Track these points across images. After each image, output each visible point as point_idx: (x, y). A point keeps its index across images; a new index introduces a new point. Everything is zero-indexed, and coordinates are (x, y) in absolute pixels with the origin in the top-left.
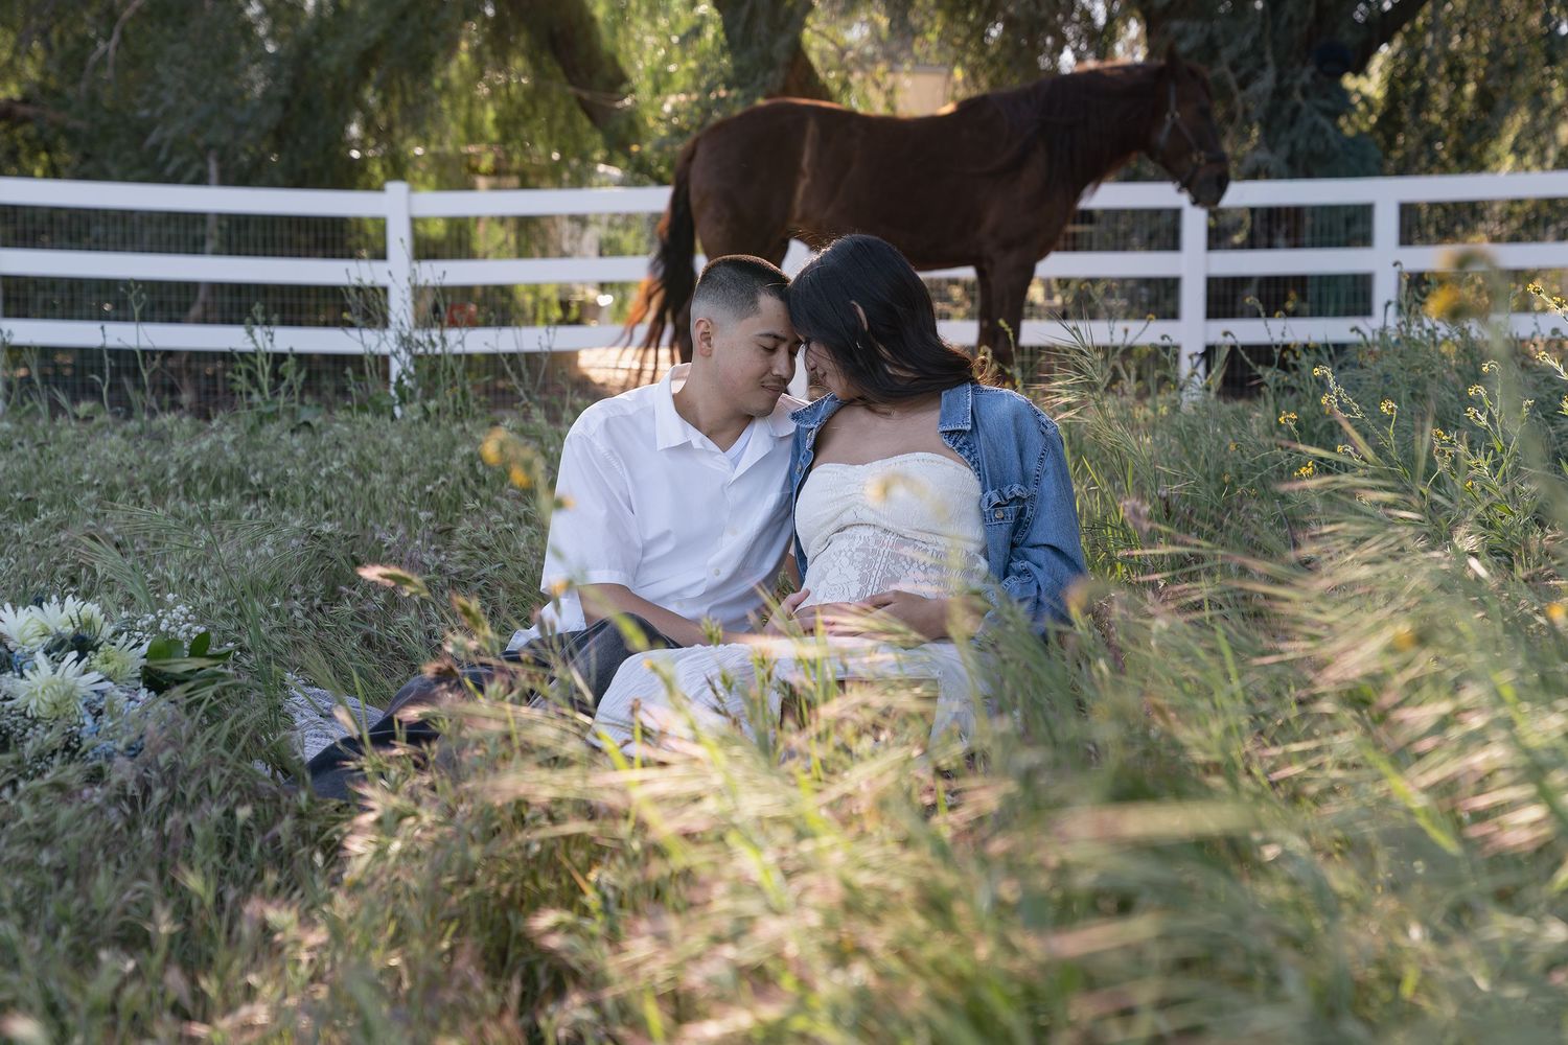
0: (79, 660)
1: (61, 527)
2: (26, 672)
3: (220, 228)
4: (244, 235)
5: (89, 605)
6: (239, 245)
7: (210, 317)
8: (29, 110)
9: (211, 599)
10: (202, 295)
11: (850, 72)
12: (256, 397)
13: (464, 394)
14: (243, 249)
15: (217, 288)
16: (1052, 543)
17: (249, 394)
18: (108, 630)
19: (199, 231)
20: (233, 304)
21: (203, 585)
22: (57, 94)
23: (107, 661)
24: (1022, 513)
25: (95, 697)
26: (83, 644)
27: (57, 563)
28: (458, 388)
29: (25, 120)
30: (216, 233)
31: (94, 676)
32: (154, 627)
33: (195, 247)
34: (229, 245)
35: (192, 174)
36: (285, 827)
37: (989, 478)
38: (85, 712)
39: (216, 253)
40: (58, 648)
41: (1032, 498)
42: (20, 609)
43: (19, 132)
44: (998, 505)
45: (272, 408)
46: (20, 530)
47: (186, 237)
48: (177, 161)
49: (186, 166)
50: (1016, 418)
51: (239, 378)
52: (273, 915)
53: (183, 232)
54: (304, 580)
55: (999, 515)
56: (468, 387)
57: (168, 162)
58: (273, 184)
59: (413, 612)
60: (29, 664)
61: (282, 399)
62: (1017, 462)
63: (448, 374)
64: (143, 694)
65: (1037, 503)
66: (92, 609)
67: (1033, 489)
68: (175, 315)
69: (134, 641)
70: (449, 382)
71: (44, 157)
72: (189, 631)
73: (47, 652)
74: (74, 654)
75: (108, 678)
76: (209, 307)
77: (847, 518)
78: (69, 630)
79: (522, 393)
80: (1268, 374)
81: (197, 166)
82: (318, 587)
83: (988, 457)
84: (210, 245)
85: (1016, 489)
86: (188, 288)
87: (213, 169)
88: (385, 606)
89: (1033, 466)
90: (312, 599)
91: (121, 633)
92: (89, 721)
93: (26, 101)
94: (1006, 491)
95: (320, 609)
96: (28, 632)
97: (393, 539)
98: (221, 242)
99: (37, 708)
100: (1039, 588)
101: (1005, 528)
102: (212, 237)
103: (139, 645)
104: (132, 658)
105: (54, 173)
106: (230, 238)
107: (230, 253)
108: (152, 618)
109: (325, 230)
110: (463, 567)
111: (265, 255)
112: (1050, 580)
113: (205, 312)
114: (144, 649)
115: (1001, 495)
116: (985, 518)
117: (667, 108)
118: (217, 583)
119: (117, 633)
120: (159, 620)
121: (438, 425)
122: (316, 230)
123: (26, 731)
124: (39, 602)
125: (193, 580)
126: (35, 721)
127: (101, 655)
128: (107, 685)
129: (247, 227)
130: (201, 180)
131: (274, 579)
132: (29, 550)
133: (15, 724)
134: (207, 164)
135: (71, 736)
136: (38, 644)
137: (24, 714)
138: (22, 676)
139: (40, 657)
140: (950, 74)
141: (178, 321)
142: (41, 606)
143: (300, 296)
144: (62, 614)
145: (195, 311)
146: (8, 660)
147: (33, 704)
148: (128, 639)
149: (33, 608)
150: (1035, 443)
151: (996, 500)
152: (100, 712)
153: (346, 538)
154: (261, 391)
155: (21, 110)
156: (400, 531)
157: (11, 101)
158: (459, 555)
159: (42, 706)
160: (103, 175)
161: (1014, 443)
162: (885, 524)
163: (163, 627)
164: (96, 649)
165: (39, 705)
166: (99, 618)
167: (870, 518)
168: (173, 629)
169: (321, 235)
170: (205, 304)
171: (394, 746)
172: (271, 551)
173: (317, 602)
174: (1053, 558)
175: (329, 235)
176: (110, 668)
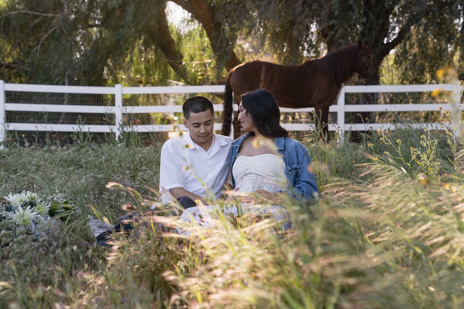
0: (31, 208)
1: (24, 176)
2: (16, 212)
3: (68, 97)
4: (75, 99)
5: (34, 193)
6: (73, 102)
7: (65, 122)
8: (15, 66)
9: (67, 195)
10: (62, 116)
11: (245, 55)
12: (79, 142)
13: (138, 140)
14: (74, 103)
15: (68, 114)
16: (307, 180)
17: (77, 141)
18: (39, 200)
19: (62, 98)
20: (72, 118)
21: (65, 191)
22: (23, 61)
23: (39, 209)
24: (298, 172)
25: (35, 219)
26: (32, 204)
27: (23, 186)
28: (136, 139)
29: (14, 68)
30: (67, 99)
31: (35, 213)
32: (53, 199)
33: (61, 103)
34: (71, 102)
35: (61, 83)
36: (90, 253)
37: (288, 162)
38: (32, 223)
39: (67, 104)
40: (25, 205)
41: (300, 168)
42: (14, 194)
43: (11, 72)
44: (290, 170)
45: (83, 144)
46: (12, 176)
47: (58, 100)
48: (57, 79)
49: (59, 81)
50: (296, 147)
51: (74, 136)
52: (86, 276)
53: (58, 99)
54: (93, 190)
55: (290, 173)
56: (139, 138)
57: (54, 79)
58: (83, 85)
59: (124, 199)
60: (17, 210)
61: (86, 142)
62: (296, 159)
63: (133, 135)
64: (49, 218)
65: (302, 170)
66: (35, 195)
67: (300, 166)
68: (55, 121)
69: (46, 203)
70: (134, 137)
71: (18, 78)
72: (62, 201)
73: (22, 206)
74: (30, 207)
75: (39, 214)
76: (65, 119)
77: (247, 172)
78: (28, 200)
79: (154, 140)
80: (363, 135)
81: (63, 80)
82: (97, 192)
83: (288, 157)
84: (65, 102)
85: (295, 166)
86: (59, 114)
87: (67, 81)
88: (116, 197)
89: (300, 159)
90: (95, 195)
91: (43, 201)
92: (33, 226)
93: (14, 63)
94: (292, 167)
95: (97, 198)
96: (16, 201)
97: (119, 179)
98: (68, 101)
99: (19, 222)
100: (303, 191)
101: (292, 177)
102: (66, 100)
103: (48, 204)
104: (46, 208)
105: (21, 82)
106: (71, 100)
107: (71, 104)
108: (52, 197)
109: (98, 98)
110: (139, 186)
111: (81, 105)
112: (306, 189)
113: (63, 121)
114: (49, 206)
115: (291, 167)
116: (287, 174)
117: (194, 65)
118: (69, 190)
119: (41, 201)
120: (53, 198)
121: (131, 149)
122: (95, 98)
123: (15, 228)
124: (19, 193)
125: (62, 190)
126: (18, 226)
127: (37, 207)
128: (39, 215)
129: (76, 97)
130: (64, 84)
131: (85, 189)
132: (15, 182)
133: (12, 226)
134: (65, 80)
135: (28, 230)
136: (19, 204)
137: (15, 224)
138: (15, 213)
139: (20, 208)
140: (273, 56)
141: (56, 123)
142: (20, 194)
143: (90, 116)
144: (26, 196)
145: (61, 120)
146: (11, 209)
147: (18, 221)
148: (45, 203)
149: (18, 194)
150: (301, 153)
151: (289, 169)
152: (37, 223)
153: (105, 179)
154: (80, 140)
155: (13, 65)
156: (121, 176)
157: (10, 63)
158: (137, 182)
159: (20, 221)
160: (36, 83)
161: (295, 153)
162: (258, 173)
163: (55, 199)
164: (35, 206)
165: (19, 221)
166: (36, 197)
167: (254, 171)
168: (58, 200)
169: (96, 99)
170: (63, 119)
171: (120, 231)
172: (84, 182)
173: (97, 196)
174: (307, 184)
175: (99, 99)
176: (40, 211)
